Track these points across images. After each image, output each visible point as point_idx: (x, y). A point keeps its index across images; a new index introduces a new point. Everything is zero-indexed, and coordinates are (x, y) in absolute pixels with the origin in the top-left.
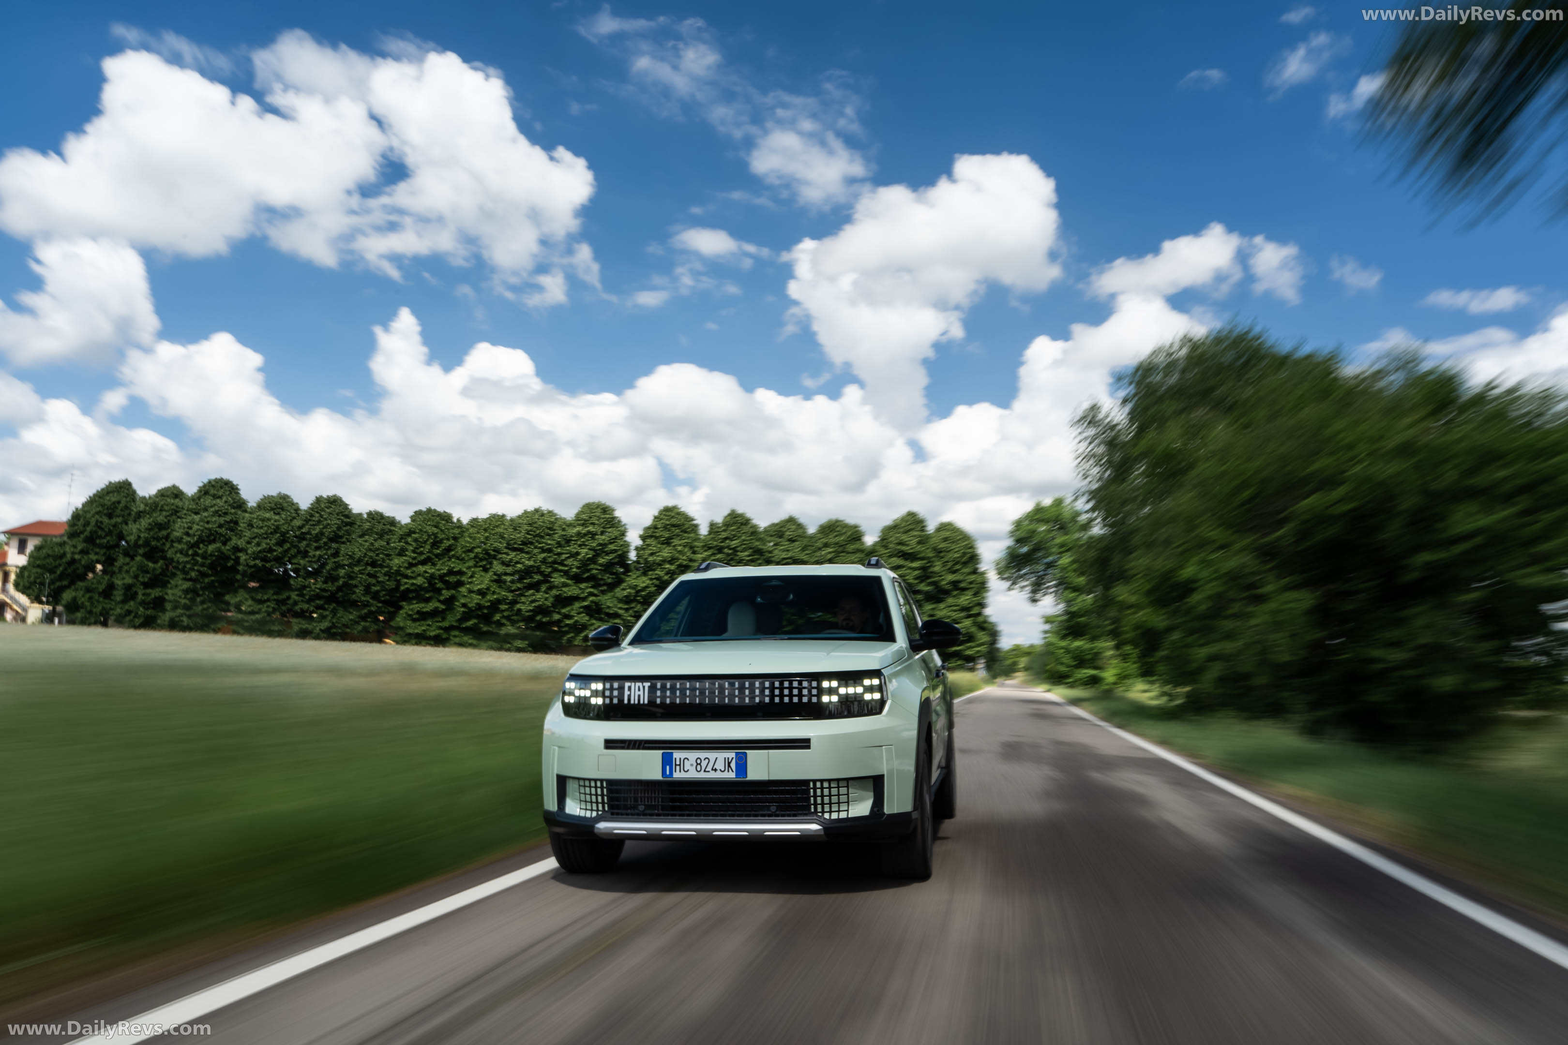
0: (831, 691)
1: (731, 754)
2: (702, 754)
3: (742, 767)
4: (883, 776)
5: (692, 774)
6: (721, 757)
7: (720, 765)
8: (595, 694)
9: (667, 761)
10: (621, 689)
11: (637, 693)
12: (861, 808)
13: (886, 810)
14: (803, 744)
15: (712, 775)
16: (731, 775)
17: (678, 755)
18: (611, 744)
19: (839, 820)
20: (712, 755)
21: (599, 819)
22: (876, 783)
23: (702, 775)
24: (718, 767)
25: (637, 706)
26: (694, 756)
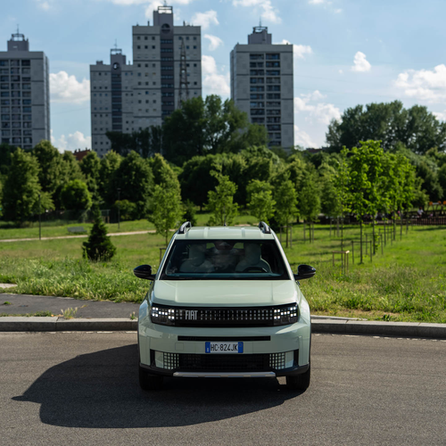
0: (278, 314)
1: (236, 343)
2: (223, 343)
3: (241, 349)
4: (298, 350)
5: (219, 351)
6: (231, 344)
7: (231, 347)
8: (171, 315)
9: (207, 346)
10: (184, 313)
11: (192, 315)
12: (289, 364)
13: (300, 364)
14: (268, 338)
15: (228, 352)
16: (236, 352)
17: (212, 343)
18: (181, 338)
19: (281, 370)
20: (228, 343)
21: (175, 370)
22: (296, 353)
23: (223, 352)
24: (230, 348)
25: (192, 321)
26: (219, 343)
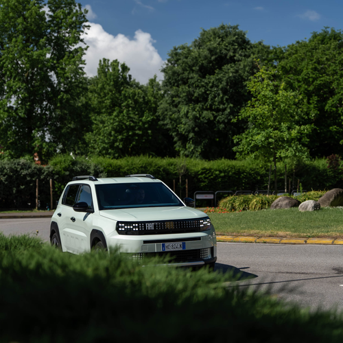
0: (202, 223)
1: (181, 243)
2: (173, 243)
3: (184, 247)
4: (213, 247)
5: (171, 249)
6: (178, 244)
8: (135, 227)
9: (163, 246)
10: (145, 226)
11: (150, 227)
13: (214, 256)
14: (199, 238)
15: (177, 249)
16: (181, 249)
17: (166, 244)
18: (145, 242)
19: (207, 260)
20: (176, 243)
22: (212, 249)
23: (174, 250)
24: (178, 247)
25: (151, 230)
26: (171, 244)
